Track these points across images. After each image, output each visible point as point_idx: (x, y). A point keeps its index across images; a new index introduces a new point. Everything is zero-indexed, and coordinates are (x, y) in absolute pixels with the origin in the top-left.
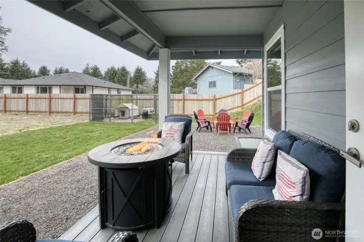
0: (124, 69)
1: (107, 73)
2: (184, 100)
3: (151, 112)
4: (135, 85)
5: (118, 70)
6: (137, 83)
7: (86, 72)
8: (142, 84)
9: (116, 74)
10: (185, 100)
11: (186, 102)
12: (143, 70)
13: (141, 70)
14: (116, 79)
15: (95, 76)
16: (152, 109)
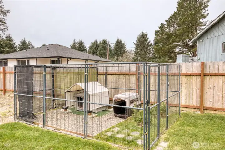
0: (105, 42)
1: (91, 48)
2: (203, 75)
3: (132, 102)
4: (116, 58)
5: (100, 43)
6: (118, 56)
7: (73, 47)
8: (122, 56)
9: (98, 47)
10: (205, 75)
11: (207, 79)
12: (123, 43)
13: (121, 42)
14: (98, 53)
15: (80, 51)
16: (135, 95)
